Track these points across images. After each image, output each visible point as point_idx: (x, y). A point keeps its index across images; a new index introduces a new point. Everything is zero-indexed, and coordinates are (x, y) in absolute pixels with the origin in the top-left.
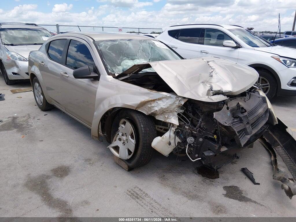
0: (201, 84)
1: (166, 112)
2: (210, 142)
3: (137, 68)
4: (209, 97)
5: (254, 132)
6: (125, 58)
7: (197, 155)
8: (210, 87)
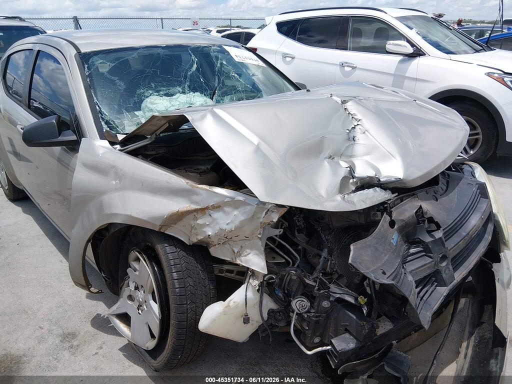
0: (326, 164)
1: (234, 239)
2: (350, 314)
3: (163, 122)
4: (346, 196)
5: (459, 275)
6: (151, 92)
7: (317, 340)
8: (349, 169)
